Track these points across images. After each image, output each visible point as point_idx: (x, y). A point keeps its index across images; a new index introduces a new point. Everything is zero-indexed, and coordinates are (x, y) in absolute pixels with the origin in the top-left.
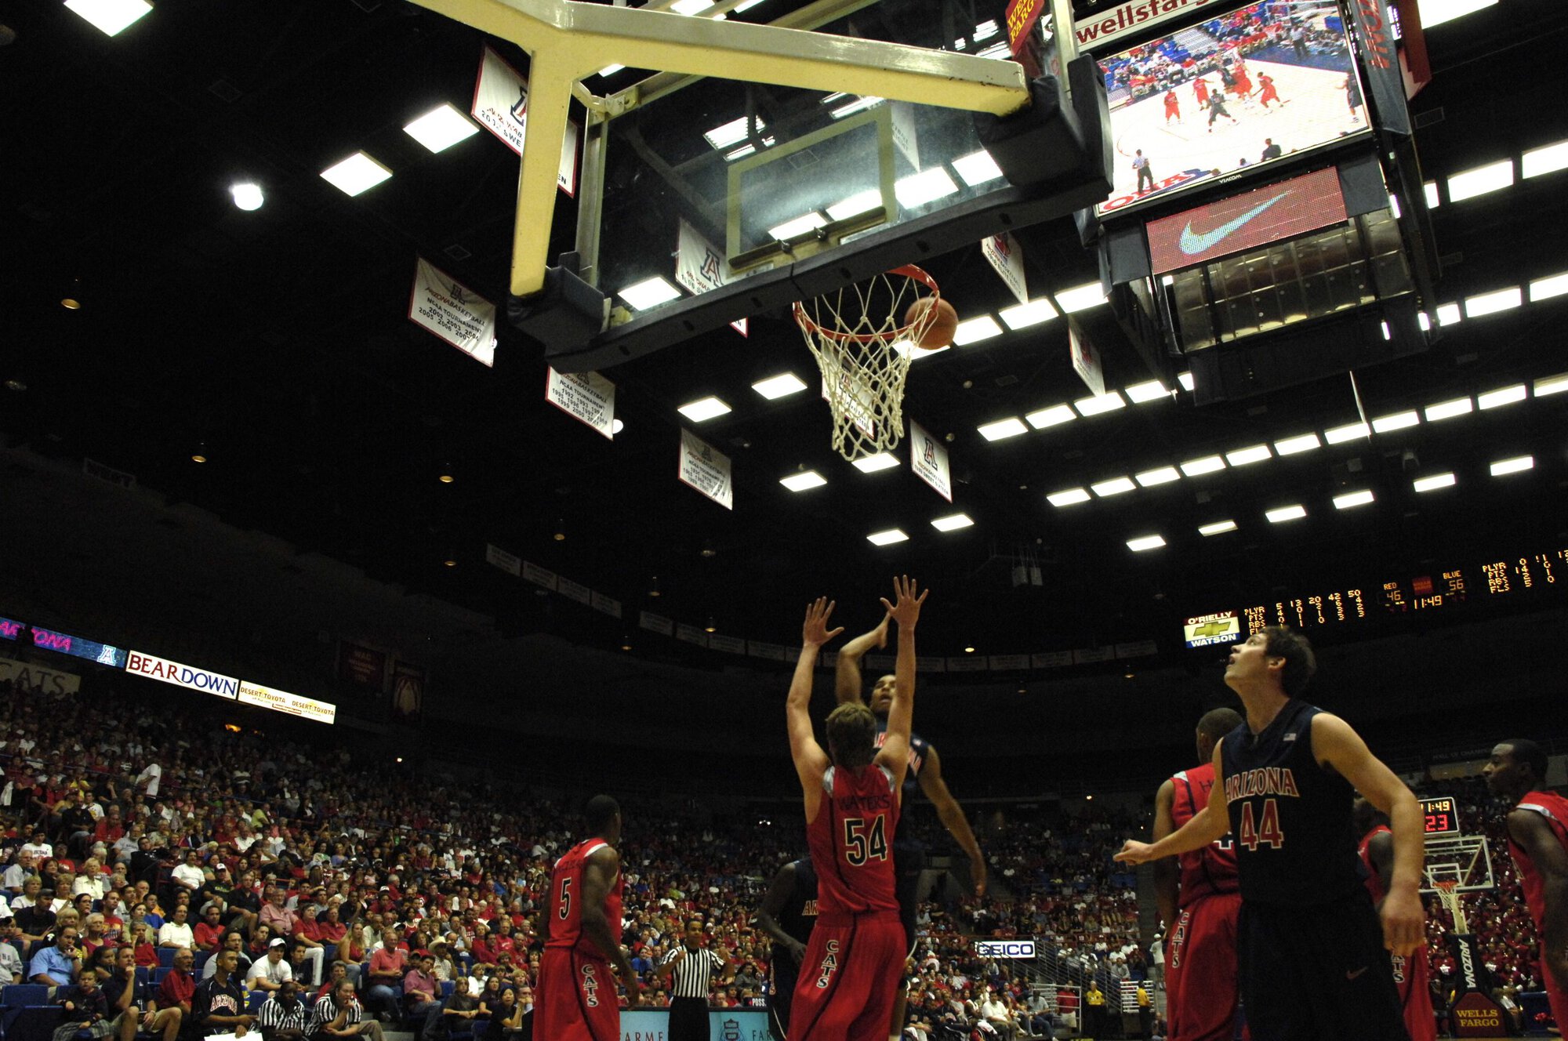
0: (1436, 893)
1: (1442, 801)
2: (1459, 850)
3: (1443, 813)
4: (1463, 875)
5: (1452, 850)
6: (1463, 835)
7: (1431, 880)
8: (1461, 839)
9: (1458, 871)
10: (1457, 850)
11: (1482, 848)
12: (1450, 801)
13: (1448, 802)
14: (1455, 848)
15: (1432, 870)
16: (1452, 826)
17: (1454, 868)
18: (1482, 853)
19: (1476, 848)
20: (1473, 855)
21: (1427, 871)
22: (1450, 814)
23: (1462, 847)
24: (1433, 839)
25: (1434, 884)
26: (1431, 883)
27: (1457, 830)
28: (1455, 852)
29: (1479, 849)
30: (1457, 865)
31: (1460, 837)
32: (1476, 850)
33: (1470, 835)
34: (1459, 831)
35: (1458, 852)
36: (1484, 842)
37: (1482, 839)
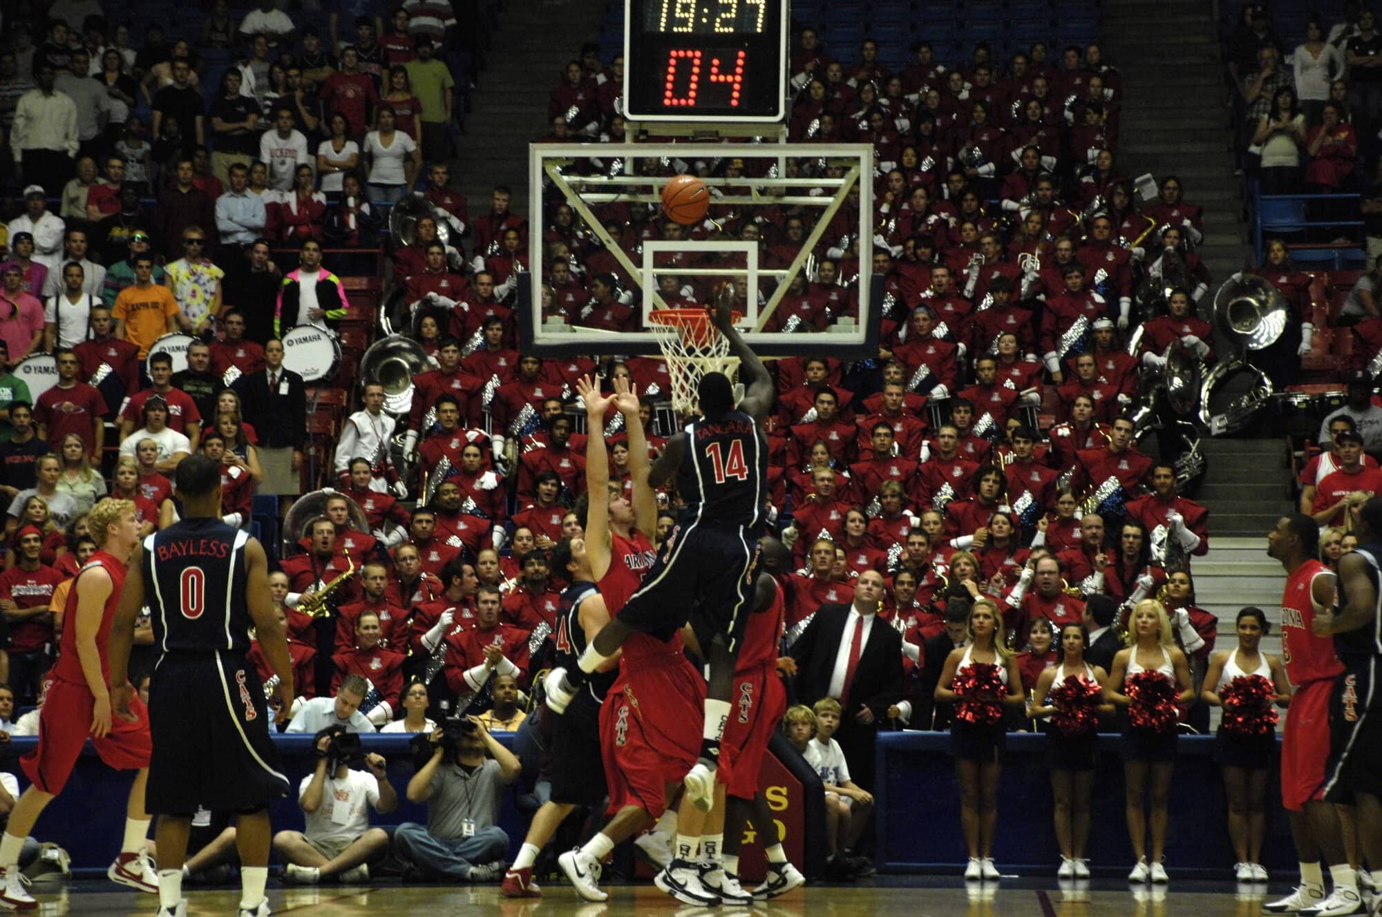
0: (654, 348)
2: (771, 192)
3: (736, 41)
4: (768, 286)
5: (746, 191)
6: (798, 135)
7: (650, 298)
8: (783, 152)
9: (752, 272)
10: (763, 192)
11: (855, 192)
14: (755, 183)
15: (661, 259)
16: (759, 96)
17: (738, 259)
19: (829, 191)
20: (822, 209)
21: (639, 262)
22: (762, 48)
23: (783, 181)
24: (682, 139)
25: (655, 315)
26: (647, 309)
27: (776, 113)
28: (755, 199)
29: (842, 195)
30: (751, 248)
31: (782, 141)
32: (830, 200)
33: (819, 138)
34: (783, 121)
35: (766, 200)
36: (865, 171)
37: (857, 159)
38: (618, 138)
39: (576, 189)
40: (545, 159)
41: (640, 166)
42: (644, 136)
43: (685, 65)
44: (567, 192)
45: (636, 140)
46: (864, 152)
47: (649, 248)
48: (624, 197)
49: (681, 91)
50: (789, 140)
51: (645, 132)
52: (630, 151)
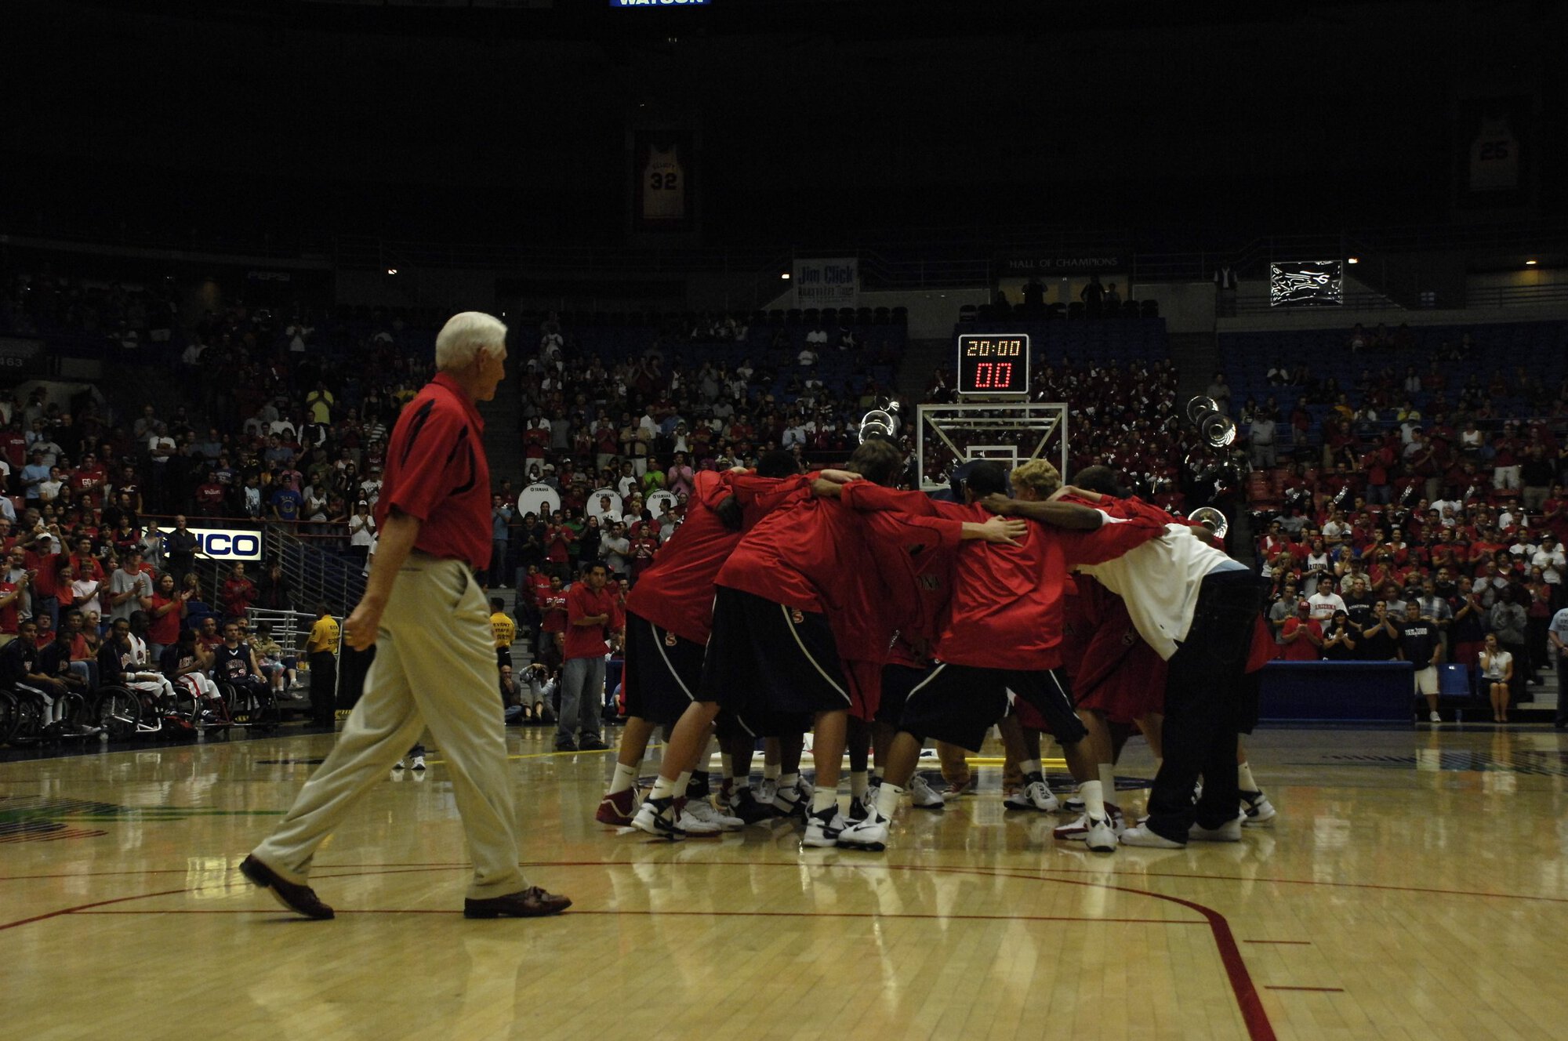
1: (1010, 339)
2: (1023, 424)
3: (1007, 359)
5: (1012, 424)
6: (1034, 400)
8: (1028, 407)
9: (1015, 459)
10: (1020, 424)
11: (1060, 422)
12: (1023, 341)
13: (1018, 343)
14: (1016, 420)
16: (1017, 383)
17: (1009, 454)
18: (1058, 430)
19: (1050, 423)
20: (1045, 431)
21: (965, 455)
22: (1018, 362)
23: (1028, 420)
24: (985, 402)
27: (1025, 390)
28: (1015, 427)
29: (1054, 425)
30: (1014, 449)
31: (1028, 402)
32: (1049, 427)
33: (1044, 400)
34: (1028, 393)
35: (1021, 428)
36: (1064, 415)
37: (1061, 410)
38: (955, 402)
39: (939, 424)
40: (924, 412)
41: (967, 414)
42: (967, 400)
43: (985, 370)
44: (935, 427)
45: (964, 402)
46: (1064, 407)
47: (970, 449)
48: (958, 427)
49: (983, 380)
50: (1031, 401)
51: (967, 399)
52: (960, 407)
